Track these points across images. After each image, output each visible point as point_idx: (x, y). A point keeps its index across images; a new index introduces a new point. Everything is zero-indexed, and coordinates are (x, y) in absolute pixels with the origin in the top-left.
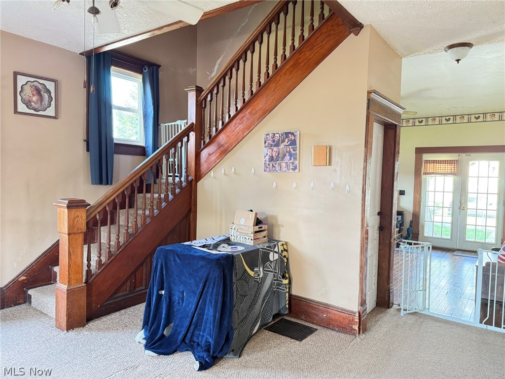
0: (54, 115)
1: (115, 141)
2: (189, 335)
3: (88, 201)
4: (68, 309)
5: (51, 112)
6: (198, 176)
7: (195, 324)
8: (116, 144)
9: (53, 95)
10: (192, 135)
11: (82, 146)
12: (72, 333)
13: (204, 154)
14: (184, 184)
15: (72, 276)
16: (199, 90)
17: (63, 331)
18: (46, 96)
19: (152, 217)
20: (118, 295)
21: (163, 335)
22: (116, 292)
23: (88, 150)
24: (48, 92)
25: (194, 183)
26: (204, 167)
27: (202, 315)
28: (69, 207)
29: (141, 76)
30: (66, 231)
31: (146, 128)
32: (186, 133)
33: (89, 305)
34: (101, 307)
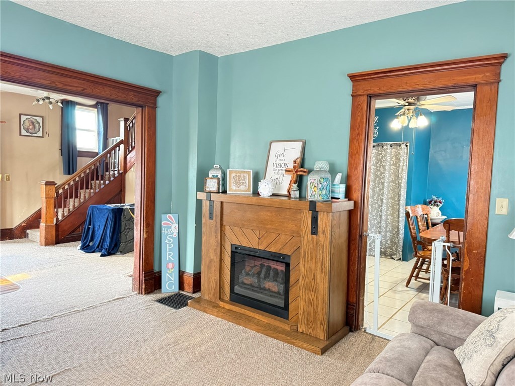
0: (41, 136)
1: (78, 150)
2: (101, 245)
3: (56, 182)
4: (45, 235)
5: (40, 134)
6: (125, 171)
7: (103, 239)
8: (78, 151)
9: (41, 125)
10: (122, 146)
11: (58, 153)
12: (47, 247)
13: (128, 157)
14: (117, 175)
15: (47, 219)
16: (126, 120)
17: (42, 246)
18: (37, 125)
19: (95, 193)
20: (74, 233)
21: (89, 245)
22: (73, 231)
23: (62, 155)
24: (38, 123)
25: (123, 174)
26: (128, 165)
27: (105, 235)
28: (46, 184)
29: (96, 110)
30: (45, 196)
31: (99, 141)
32: (118, 145)
33: (57, 236)
34: (64, 238)
